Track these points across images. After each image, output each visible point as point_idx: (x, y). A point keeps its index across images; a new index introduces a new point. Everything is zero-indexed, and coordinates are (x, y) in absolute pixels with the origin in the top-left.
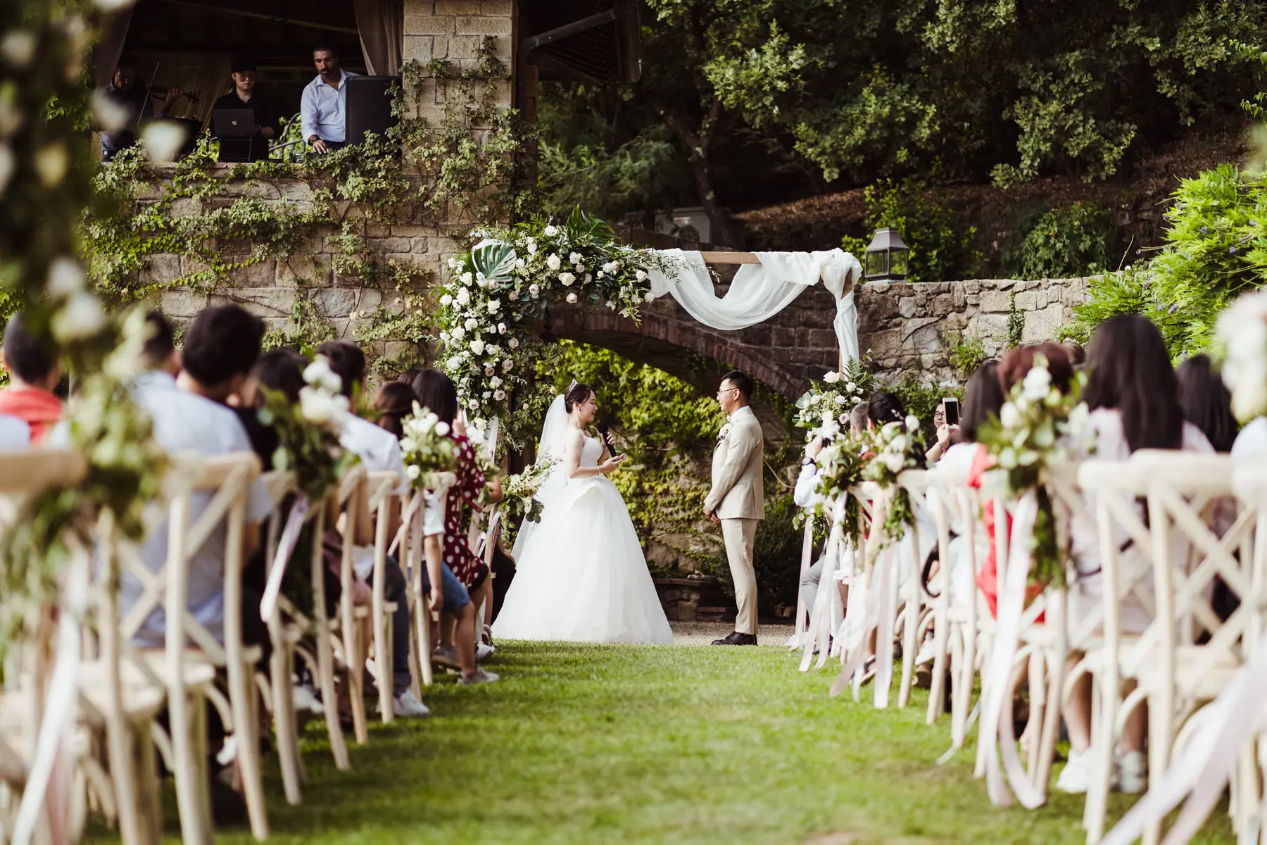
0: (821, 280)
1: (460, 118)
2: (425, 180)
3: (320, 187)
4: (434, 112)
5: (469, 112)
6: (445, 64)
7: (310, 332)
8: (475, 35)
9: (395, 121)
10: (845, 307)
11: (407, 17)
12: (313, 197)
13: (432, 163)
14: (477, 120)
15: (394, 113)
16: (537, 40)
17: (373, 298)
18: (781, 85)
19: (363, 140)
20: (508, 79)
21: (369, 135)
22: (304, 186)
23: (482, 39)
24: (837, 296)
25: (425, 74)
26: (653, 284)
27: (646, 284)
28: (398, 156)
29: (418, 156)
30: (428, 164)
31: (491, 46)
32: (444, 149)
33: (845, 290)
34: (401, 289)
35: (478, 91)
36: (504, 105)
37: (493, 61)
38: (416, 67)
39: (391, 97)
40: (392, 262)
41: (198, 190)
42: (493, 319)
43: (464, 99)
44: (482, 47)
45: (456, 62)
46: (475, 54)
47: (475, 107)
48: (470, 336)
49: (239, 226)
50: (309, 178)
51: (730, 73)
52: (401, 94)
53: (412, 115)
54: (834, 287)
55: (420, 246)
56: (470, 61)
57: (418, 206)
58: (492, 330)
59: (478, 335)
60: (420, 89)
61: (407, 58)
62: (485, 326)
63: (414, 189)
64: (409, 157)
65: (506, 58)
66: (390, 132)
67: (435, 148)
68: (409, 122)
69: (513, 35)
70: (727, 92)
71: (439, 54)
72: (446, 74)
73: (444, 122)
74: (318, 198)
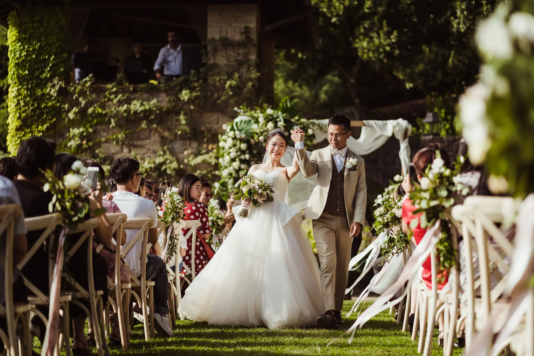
0: (393, 134)
1: (233, 63)
2: (217, 91)
3: (171, 95)
4: (221, 61)
5: (238, 61)
6: (226, 39)
7: (166, 159)
8: (240, 26)
9: (204, 65)
10: (404, 146)
11: (210, 19)
12: (167, 99)
13: (220, 84)
14: (240, 63)
15: (204, 61)
16: (268, 28)
17: (195, 145)
18: (388, 48)
19: (189, 73)
20: (255, 46)
21: (192, 71)
22: (163, 95)
23: (243, 27)
24: (401, 140)
25: (217, 44)
26: (317, 136)
27: (313, 136)
28: (205, 81)
29: (214, 80)
30: (218, 84)
31: (247, 31)
32: (226, 77)
33: (404, 139)
34: (207, 141)
35: (241, 51)
36: (253, 57)
37: (248, 37)
38: (213, 40)
39: (202, 54)
40: (203, 128)
41: (116, 97)
42: (243, 152)
43: (235, 55)
44: (243, 31)
45: (231, 38)
46: (240, 34)
47: (240, 58)
48: (233, 160)
49: (136, 112)
50: (166, 92)
51: (365, 44)
52: (207, 53)
53: (212, 62)
54: (399, 137)
55: (215, 122)
56: (238, 38)
57: (214, 103)
58: (243, 157)
59: (237, 160)
60: (215, 51)
61: (209, 36)
62: (240, 155)
63: (213, 95)
64: (210, 81)
65: (254, 36)
66: (202, 70)
67: (222, 77)
68: (210, 65)
69: (257, 25)
70: (363, 53)
71: (223, 35)
72: (227, 43)
73: (226, 65)
74: (169, 100)
